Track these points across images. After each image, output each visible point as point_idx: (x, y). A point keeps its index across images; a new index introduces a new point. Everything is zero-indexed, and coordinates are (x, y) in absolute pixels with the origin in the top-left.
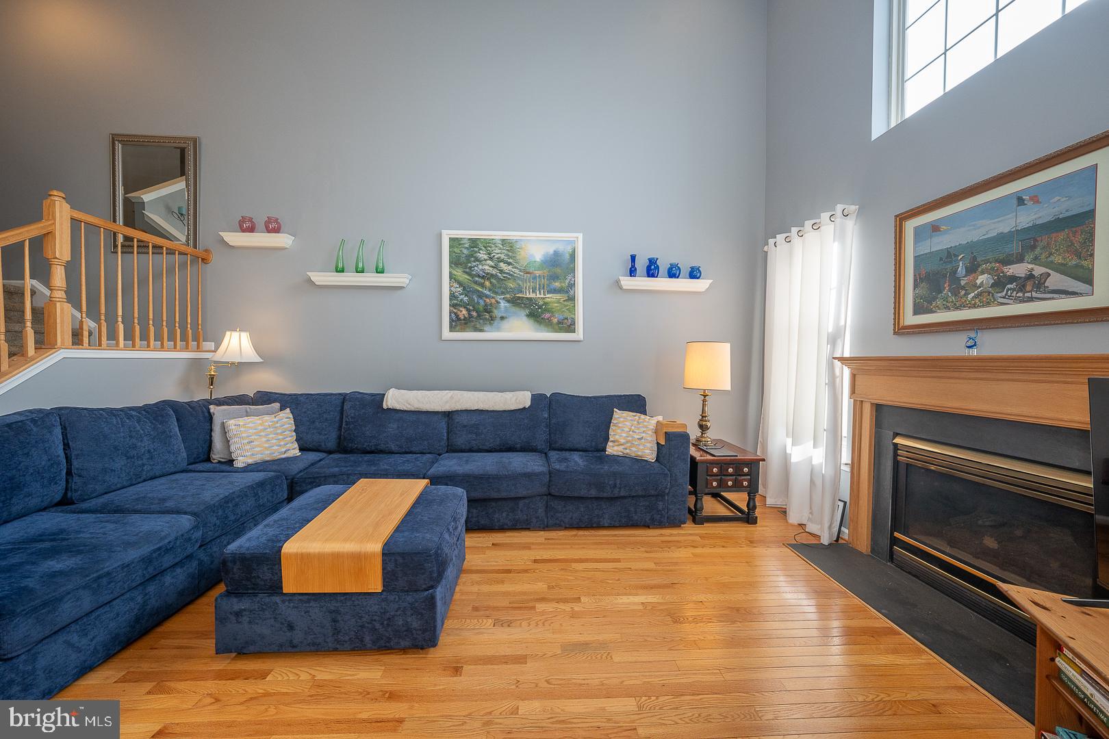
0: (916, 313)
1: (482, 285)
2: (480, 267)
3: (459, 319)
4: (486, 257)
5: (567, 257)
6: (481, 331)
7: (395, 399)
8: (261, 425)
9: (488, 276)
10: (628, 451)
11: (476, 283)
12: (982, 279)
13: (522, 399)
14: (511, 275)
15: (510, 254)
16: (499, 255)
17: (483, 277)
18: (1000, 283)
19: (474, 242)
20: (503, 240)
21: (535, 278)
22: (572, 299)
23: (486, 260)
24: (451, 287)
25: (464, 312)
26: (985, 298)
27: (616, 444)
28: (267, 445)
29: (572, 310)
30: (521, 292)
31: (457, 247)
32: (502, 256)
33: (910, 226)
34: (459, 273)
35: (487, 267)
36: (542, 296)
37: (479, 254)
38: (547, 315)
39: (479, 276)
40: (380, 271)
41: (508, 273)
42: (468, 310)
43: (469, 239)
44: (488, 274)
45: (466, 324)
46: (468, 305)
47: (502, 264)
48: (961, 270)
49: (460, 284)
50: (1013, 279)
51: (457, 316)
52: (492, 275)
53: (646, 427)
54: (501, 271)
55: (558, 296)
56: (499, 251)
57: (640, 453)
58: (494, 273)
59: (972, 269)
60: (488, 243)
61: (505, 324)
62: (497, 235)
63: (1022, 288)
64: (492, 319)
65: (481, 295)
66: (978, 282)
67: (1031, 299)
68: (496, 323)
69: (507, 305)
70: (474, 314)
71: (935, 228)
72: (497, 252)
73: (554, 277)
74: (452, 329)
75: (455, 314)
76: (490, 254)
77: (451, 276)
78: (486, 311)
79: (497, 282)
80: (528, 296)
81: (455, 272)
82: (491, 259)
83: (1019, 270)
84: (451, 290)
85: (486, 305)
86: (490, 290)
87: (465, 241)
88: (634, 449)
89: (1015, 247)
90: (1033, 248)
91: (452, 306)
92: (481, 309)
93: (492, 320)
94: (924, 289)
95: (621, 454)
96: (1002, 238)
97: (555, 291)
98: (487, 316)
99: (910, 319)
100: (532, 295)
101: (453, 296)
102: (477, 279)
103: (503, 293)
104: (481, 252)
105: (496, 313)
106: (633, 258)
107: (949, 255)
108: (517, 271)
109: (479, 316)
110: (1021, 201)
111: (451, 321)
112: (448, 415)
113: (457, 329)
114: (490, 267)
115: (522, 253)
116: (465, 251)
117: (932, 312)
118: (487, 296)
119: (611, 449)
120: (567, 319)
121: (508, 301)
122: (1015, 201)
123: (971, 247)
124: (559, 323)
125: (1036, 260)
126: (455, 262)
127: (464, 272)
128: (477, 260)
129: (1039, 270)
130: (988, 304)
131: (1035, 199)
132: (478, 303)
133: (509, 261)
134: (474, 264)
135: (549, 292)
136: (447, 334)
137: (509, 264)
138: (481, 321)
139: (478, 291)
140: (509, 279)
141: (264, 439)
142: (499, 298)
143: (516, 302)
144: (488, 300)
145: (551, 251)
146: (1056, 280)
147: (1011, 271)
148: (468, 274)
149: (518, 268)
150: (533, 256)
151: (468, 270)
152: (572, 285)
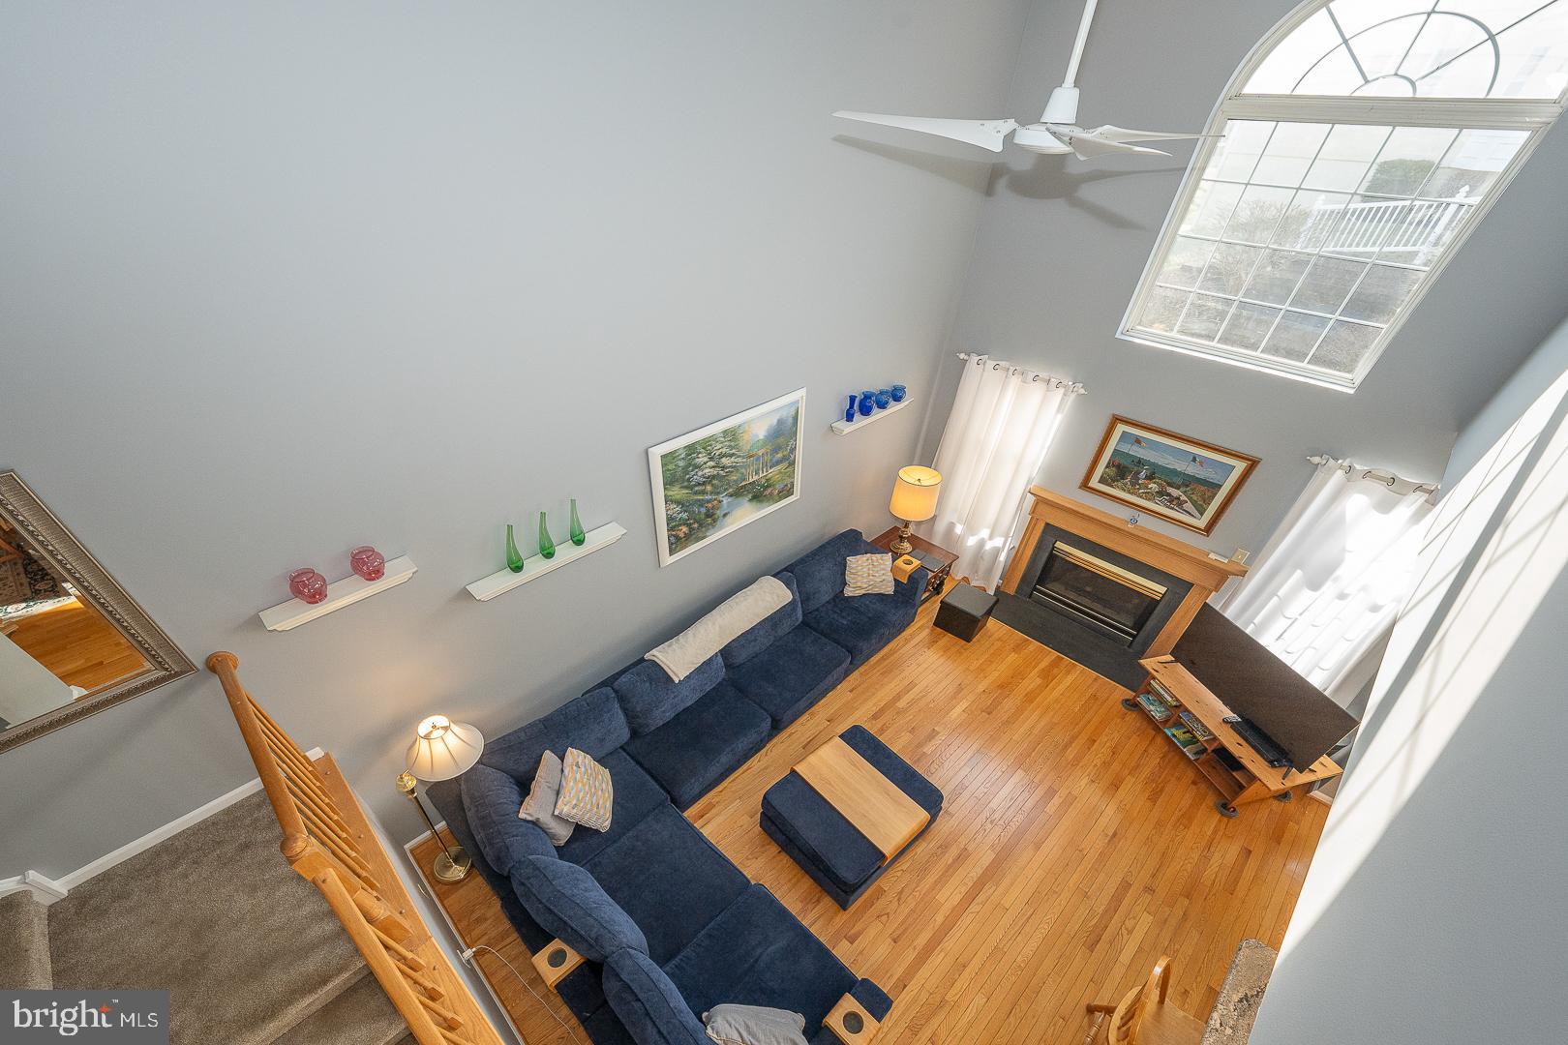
0: (1100, 482)
1: (703, 492)
2: (701, 474)
3: (679, 539)
4: (706, 459)
5: (790, 420)
6: (704, 538)
9: (710, 479)
11: (696, 493)
12: (1153, 487)
14: (735, 466)
15: (732, 444)
16: (721, 450)
17: (704, 483)
18: (1161, 493)
19: (691, 449)
20: (725, 432)
21: (757, 459)
22: (792, 464)
23: (706, 463)
24: (668, 510)
25: (685, 529)
26: (1149, 496)
29: (792, 474)
30: (744, 480)
31: (671, 463)
32: (724, 450)
33: (1121, 428)
34: (677, 492)
35: (707, 471)
36: (765, 474)
37: (697, 460)
38: (769, 491)
39: (699, 484)
41: (731, 467)
42: (689, 525)
43: (686, 447)
44: (709, 477)
45: (687, 539)
46: (688, 520)
47: (724, 460)
48: (1143, 474)
49: (678, 503)
50: (1169, 495)
51: (678, 537)
52: (714, 477)
54: (723, 468)
55: (779, 467)
56: (720, 446)
58: (715, 473)
59: (1150, 477)
60: (706, 443)
62: (718, 429)
63: (1171, 502)
64: (715, 521)
65: (702, 504)
66: (1150, 486)
67: (1173, 509)
69: (730, 499)
70: (696, 526)
71: (1138, 441)
72: (718, 448)
73: (776, 450)
74: (672, 552)
75: (674, 536)
76: (709, 454)
77: (668, 500)
78: (709, 515)
79: (721, 482)
80: (751, 481)
81: (670, 493)
82: (711, 459)
83: (1175, 492)
84: (668, 515)
85: (708, 511)
86: (712, 494)
87: (682, 451)
89: (1178, 481)
90: (1187, 486)
91: (671, 530)
92: (703, 517)
94: (1112, 471)
96: (1174, 472)
97: (778, 463)
98: (709, 520)
99: (1095, 484)
100: (755, 478)
101: (670, 519)
102: (696, 488)
103: (726, 490)
104: (700, 455)
106: (852, 397)
107: (1140, 462)
108: (741, 460)
109: (701, 525)
110: (1194, 460)
111: (670, 544)
113: (679, 549)
114: (712, 467)
115: (746, 437)
116: (682, 464)
117: (1112, 486)
118: (708, 501)
119: (849, 593)
120: (786, 485)
121: (731, 496)
122: (1191, 458)
123: (1154, 465)
124: (780, 492)
125: (1185, 493)
126: (668, 483)
127: (682, 487)
128: (698, 467)
129: (1184, 498)
130: (1149, 500)
131: (1201, 463)
132: (699, 512)
133: (731, 452)
134: (693, 473)
135: (772, 466)
136: (667, 560)
137: (731, 455)
138: (704, 528)
139: (699, 500)
140: (732, 472)
142: (720, 497)
143: (737, 494)
144: (710, 505)
145: (775, 422)
146: (1188, 506)
147: (1171, 490)
148: (686, 487)
149: (740, 456)
150: (757, 436)
151: (686, 484)
152: (793, 450)
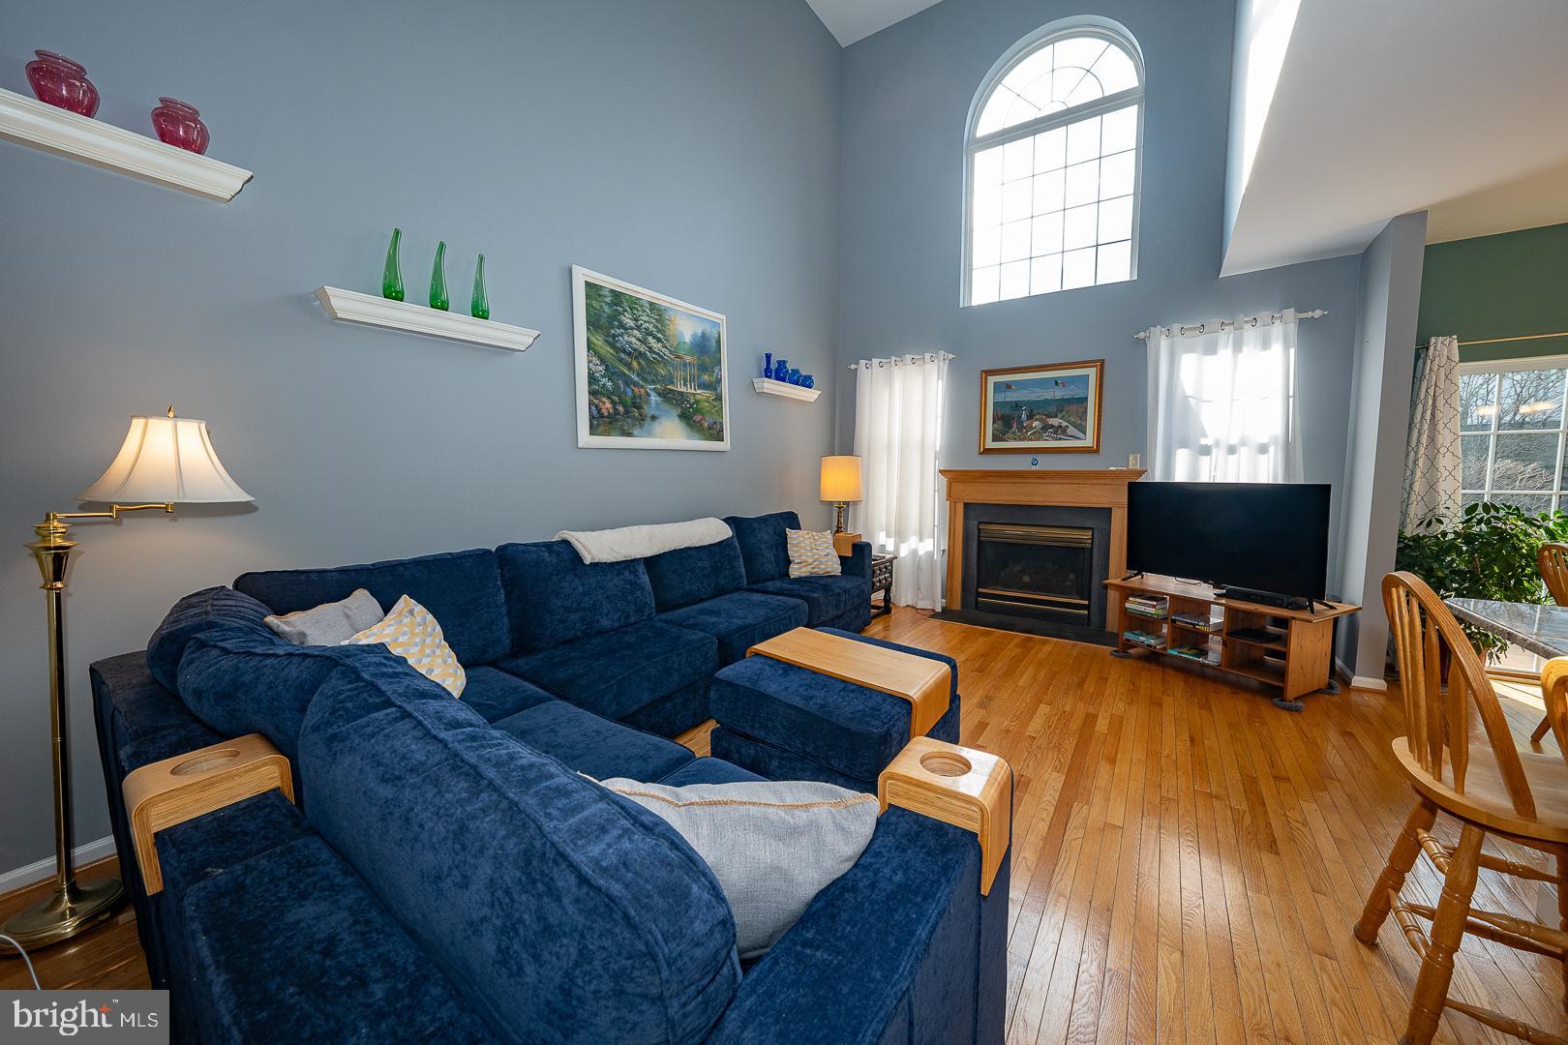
0: (993, 441)
1: (629, 366)
2: (626, 337)
3: (602, 416)
4: (632, 324)
5: (713, 343)
6: (630, 435)
9: (637, 354)
10: (816, 570)
11: (621, 360)
12: (1036, 423)
14: (661, 357)
15: (659, 326)
16: (647, 325)
17: (629, 354)
18: (1045, 428)
19: (617, 297)
20: (651, 304)
21: (685, 365)
22: (719, 398)
23: (632, 329)
24: (589, 362)
25: (608, 405)
26: (1037, 436)
29: (720, 412)
30: (672, 383)
31: (596, 300)
32: (651, 327)
33: (992, 380)
34: (599, 341)
35: (634, 340)
36: (693, 391)
37: (623, 318)
38: (698, 418)
39: (624, 351)
40: (479, 312)
41: (658, 354)
42: (613, 402)
43: (612, 291)
44: (636, 350)
45: (610, 423)
46: (613, 394)
47: (650, 338)
48: (1024, 416)
49: (603, 361)
50: (1052, 426)
51: (599, 410)
52: (640, 353)
54: (650, 349)
55: (707, 393)
56: (647, 319)
58: (642, 349)
59: (1030, 417)
60: (634, 303)
62: (646, 294)
63: (1056, 432)
64: (642, 418)
65: (628, 382)
66: (1033, 425)
67: (1060, 439)
70: (621, 409)
71: (1008, 386)
72: (645, 320)
73: (703, 368)
74: (593, 430)
75: (596, 406)
76: (635, 320)
77: (590, 346)
78: (635, 404)
79: (647, 364)
80: (679, 389)
81: (593, 339)
82: (638, 328)
84: (590, 369)
85: (635, 398)
86: (638, 375)
87: (607, 293)
89: (1053, 409)
90: (1062, 411)
91: (592, 393)
92: (629, 402)
93: (642, 420)
94: (1000, 425)
95: (808, 574)
96: (1047, 402)
97: (704, 386)
98: (636, 413)
99: (990, 444)
100: (683, 389)
101: (591, 376)
102: (622, 355)
103: (653, 382)
104: (626, 313)
105: (646, 410)
106: (768, 357)
107: (1017, 405)
108: (667, 353)
109: (627, 412)
110: (1057, 383)
111: (592, 418)
113: (601, 429)
114: (639, 340)
115: (673, 327)
116: (607, 309)
117: (1004, 440)
118: (636, 384)
119: (795, 572)
120: (715, 422)
121: (659, 394)
122: (1054, 383)
123: (1029, 403)
124: (710, 428)
125: (1062, 418)
126: (593, 324)
127: (607, 341)
128: (622, 326)
129: (1064, 424)
130: (1038, 439)
131: (1063, 384)
132: (625, 393)
133: (658, 335)
134: (619, 331)
135: (700, 387)
136: (585, 438)
137: (659, 340)
138: (630, 421)
139: (625, 374)
140: (659, 362)
142: (647, 388)
143: (665, 396)
144: (636, 390)
145: (699, 332)
146: (1071, 430)
147: (1053, 421)
148: (613, 347)
149: (666, 348)
150: (684, 337)
151: (610, 339)
152: (719, 381)
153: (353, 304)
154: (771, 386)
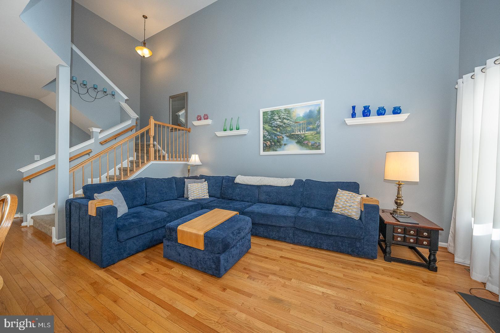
1: (276, 131)
2: (275, 123)
3: (267, 146)
4: (278, 118)
5: (316, 112)
6: (276, 151)
7: (240, 179)
8: (197, 186)
9: (279, 126)
10: (343, 212)
11: (274, 130)
13: (290, 182)
14: (289, 125)
15: (288, 115)
16: (284, 116)
17: (277, 127)
19: (273, 112)
20: (285, 109)
21: (300, 125)
22: (319, 133)
23: (277, 119)
24: (264, 132)
25: (269, 143)
27: (337, 207)
28: (198, 193)
29: (319, 139)
30: (294, 132)
31: (266, 115)
32: (285, 117)
34: (267, 127)
35: (278, 122)
36: (304, 133)
37: (275, 117)
38: (306, 142)
39: (275, 127)
40: (238, 129)
41: (287, 124)
42: (271, 142)
43: (271, 111)
44: (279, 125)
45: (269, 148)
46: (270, 140)
47: (285, 120)
49: (267, 131)
51: (266, 145)
52: (281, 126)
53: (354, 200)
54: (284, 123)
55: (312, 132)
56: (284, 114)
57: (349, 214)
58: (281, 124)
60: (278, 112)
61: (286, 147)
62: (282, 107)
64: (281, 145)
65: (276, 135)
68: (282, 147)
69: (287, 138)
70: (273, 143)
73: (309, 123)
74: (264, 150)
75: (265, 144)
76: (279, 116)
77: (264, 128)
78: (278, 142)
79: (282, 128)
80: (297, 133)
81: (265, 126)
82: (280, 118)
84: (263, 134)
85: (278, 139)
86: (279, 132)
87: (269, 112)
88: (346, 211)
91: (264, 140)
92: (276, 141)
93: (280, 146)
95: (340, 213)
97: (310, 130)
98: (278, 144)
100: (299, 133)
101: (264, 136)
102: (274, 128)
103: (285, 133)
104: (276, 116)
105: (282, 142)
106: (354, 108)
108: (291, 122)
109: (275, 144)
111: (264, 147)
112: (259, 187)
113: (266, 150)
114: (280, 122)
115: (294, 114)
116: (269, 117)
118: (278, 135)
119: (335, 210)
120: (316, 143)
121: (288, 137)
124: (312, 145)
126: (265, 122)
127: (269, 126)
128: (274, 120)
132: (275, 139)
133: (288, 118)
134: (273, 122)
135: (307, 131)
136: (262, 153)
137: (288, 120)
138: (276, 146)
139: (275, 133)
140: (288, 126)
141: (198, 191)
142: (283, 135)
143: (291, 137)
144: (279, 137)
145: (308, 111)
148: (270, 126)
149: (292, 121)
150: (299, 115)
151: (270, 125)
152: (319, 126)
153: (220, 134)
154: (360, 120)
